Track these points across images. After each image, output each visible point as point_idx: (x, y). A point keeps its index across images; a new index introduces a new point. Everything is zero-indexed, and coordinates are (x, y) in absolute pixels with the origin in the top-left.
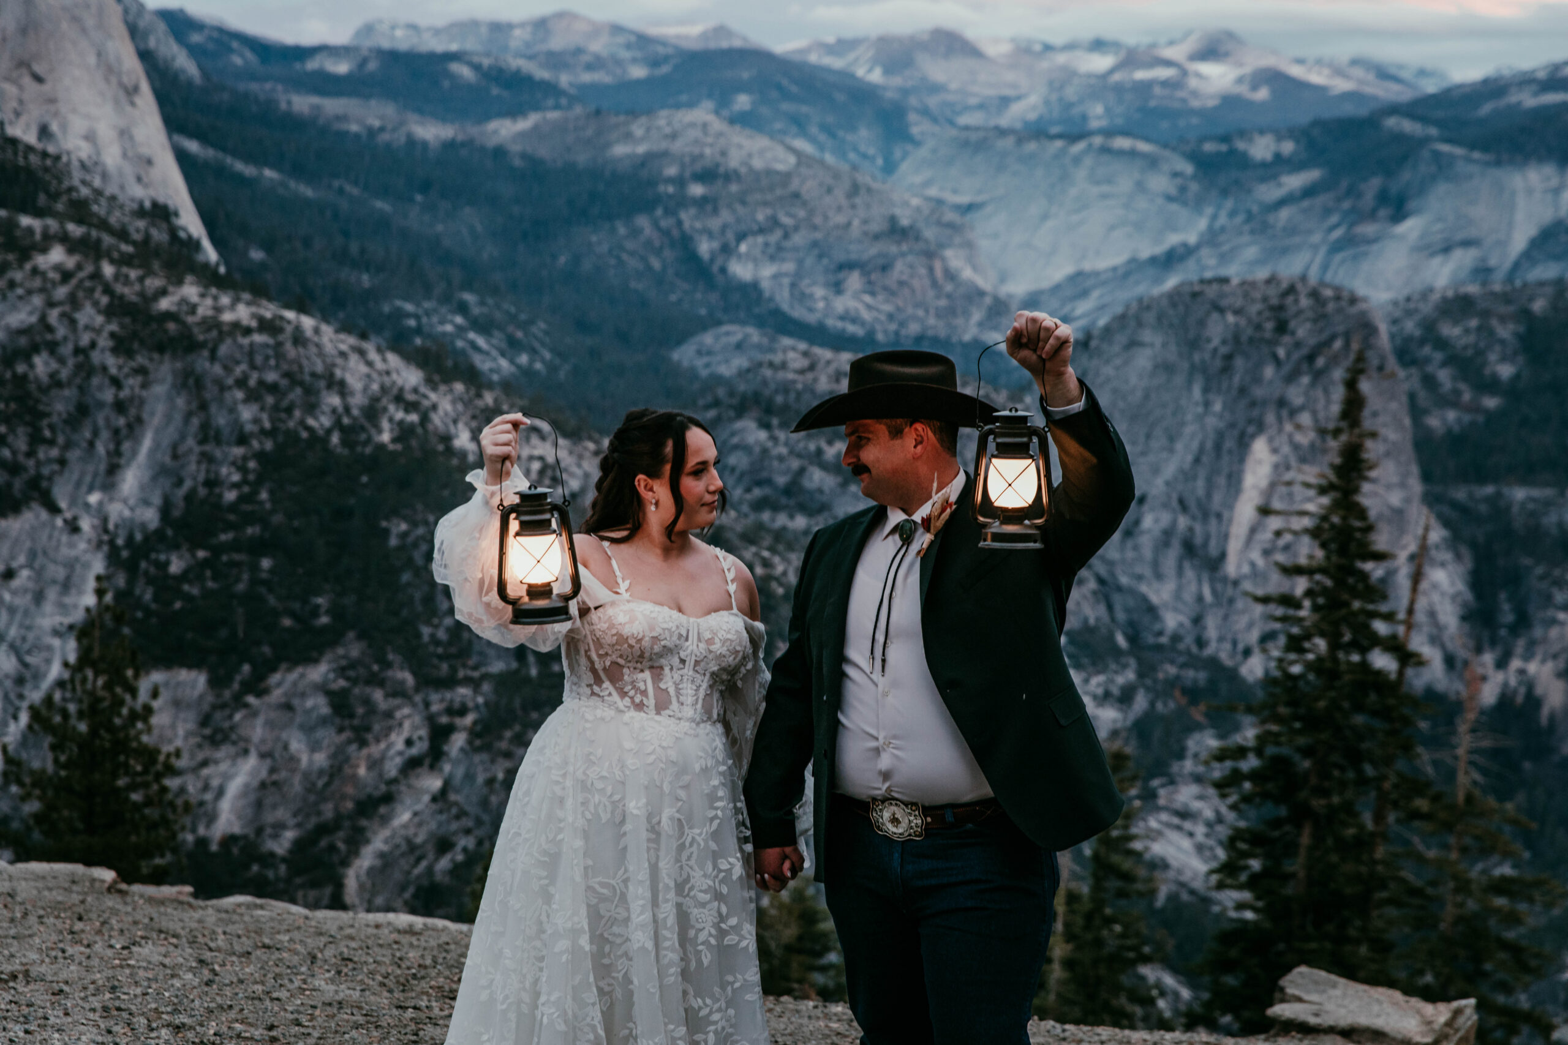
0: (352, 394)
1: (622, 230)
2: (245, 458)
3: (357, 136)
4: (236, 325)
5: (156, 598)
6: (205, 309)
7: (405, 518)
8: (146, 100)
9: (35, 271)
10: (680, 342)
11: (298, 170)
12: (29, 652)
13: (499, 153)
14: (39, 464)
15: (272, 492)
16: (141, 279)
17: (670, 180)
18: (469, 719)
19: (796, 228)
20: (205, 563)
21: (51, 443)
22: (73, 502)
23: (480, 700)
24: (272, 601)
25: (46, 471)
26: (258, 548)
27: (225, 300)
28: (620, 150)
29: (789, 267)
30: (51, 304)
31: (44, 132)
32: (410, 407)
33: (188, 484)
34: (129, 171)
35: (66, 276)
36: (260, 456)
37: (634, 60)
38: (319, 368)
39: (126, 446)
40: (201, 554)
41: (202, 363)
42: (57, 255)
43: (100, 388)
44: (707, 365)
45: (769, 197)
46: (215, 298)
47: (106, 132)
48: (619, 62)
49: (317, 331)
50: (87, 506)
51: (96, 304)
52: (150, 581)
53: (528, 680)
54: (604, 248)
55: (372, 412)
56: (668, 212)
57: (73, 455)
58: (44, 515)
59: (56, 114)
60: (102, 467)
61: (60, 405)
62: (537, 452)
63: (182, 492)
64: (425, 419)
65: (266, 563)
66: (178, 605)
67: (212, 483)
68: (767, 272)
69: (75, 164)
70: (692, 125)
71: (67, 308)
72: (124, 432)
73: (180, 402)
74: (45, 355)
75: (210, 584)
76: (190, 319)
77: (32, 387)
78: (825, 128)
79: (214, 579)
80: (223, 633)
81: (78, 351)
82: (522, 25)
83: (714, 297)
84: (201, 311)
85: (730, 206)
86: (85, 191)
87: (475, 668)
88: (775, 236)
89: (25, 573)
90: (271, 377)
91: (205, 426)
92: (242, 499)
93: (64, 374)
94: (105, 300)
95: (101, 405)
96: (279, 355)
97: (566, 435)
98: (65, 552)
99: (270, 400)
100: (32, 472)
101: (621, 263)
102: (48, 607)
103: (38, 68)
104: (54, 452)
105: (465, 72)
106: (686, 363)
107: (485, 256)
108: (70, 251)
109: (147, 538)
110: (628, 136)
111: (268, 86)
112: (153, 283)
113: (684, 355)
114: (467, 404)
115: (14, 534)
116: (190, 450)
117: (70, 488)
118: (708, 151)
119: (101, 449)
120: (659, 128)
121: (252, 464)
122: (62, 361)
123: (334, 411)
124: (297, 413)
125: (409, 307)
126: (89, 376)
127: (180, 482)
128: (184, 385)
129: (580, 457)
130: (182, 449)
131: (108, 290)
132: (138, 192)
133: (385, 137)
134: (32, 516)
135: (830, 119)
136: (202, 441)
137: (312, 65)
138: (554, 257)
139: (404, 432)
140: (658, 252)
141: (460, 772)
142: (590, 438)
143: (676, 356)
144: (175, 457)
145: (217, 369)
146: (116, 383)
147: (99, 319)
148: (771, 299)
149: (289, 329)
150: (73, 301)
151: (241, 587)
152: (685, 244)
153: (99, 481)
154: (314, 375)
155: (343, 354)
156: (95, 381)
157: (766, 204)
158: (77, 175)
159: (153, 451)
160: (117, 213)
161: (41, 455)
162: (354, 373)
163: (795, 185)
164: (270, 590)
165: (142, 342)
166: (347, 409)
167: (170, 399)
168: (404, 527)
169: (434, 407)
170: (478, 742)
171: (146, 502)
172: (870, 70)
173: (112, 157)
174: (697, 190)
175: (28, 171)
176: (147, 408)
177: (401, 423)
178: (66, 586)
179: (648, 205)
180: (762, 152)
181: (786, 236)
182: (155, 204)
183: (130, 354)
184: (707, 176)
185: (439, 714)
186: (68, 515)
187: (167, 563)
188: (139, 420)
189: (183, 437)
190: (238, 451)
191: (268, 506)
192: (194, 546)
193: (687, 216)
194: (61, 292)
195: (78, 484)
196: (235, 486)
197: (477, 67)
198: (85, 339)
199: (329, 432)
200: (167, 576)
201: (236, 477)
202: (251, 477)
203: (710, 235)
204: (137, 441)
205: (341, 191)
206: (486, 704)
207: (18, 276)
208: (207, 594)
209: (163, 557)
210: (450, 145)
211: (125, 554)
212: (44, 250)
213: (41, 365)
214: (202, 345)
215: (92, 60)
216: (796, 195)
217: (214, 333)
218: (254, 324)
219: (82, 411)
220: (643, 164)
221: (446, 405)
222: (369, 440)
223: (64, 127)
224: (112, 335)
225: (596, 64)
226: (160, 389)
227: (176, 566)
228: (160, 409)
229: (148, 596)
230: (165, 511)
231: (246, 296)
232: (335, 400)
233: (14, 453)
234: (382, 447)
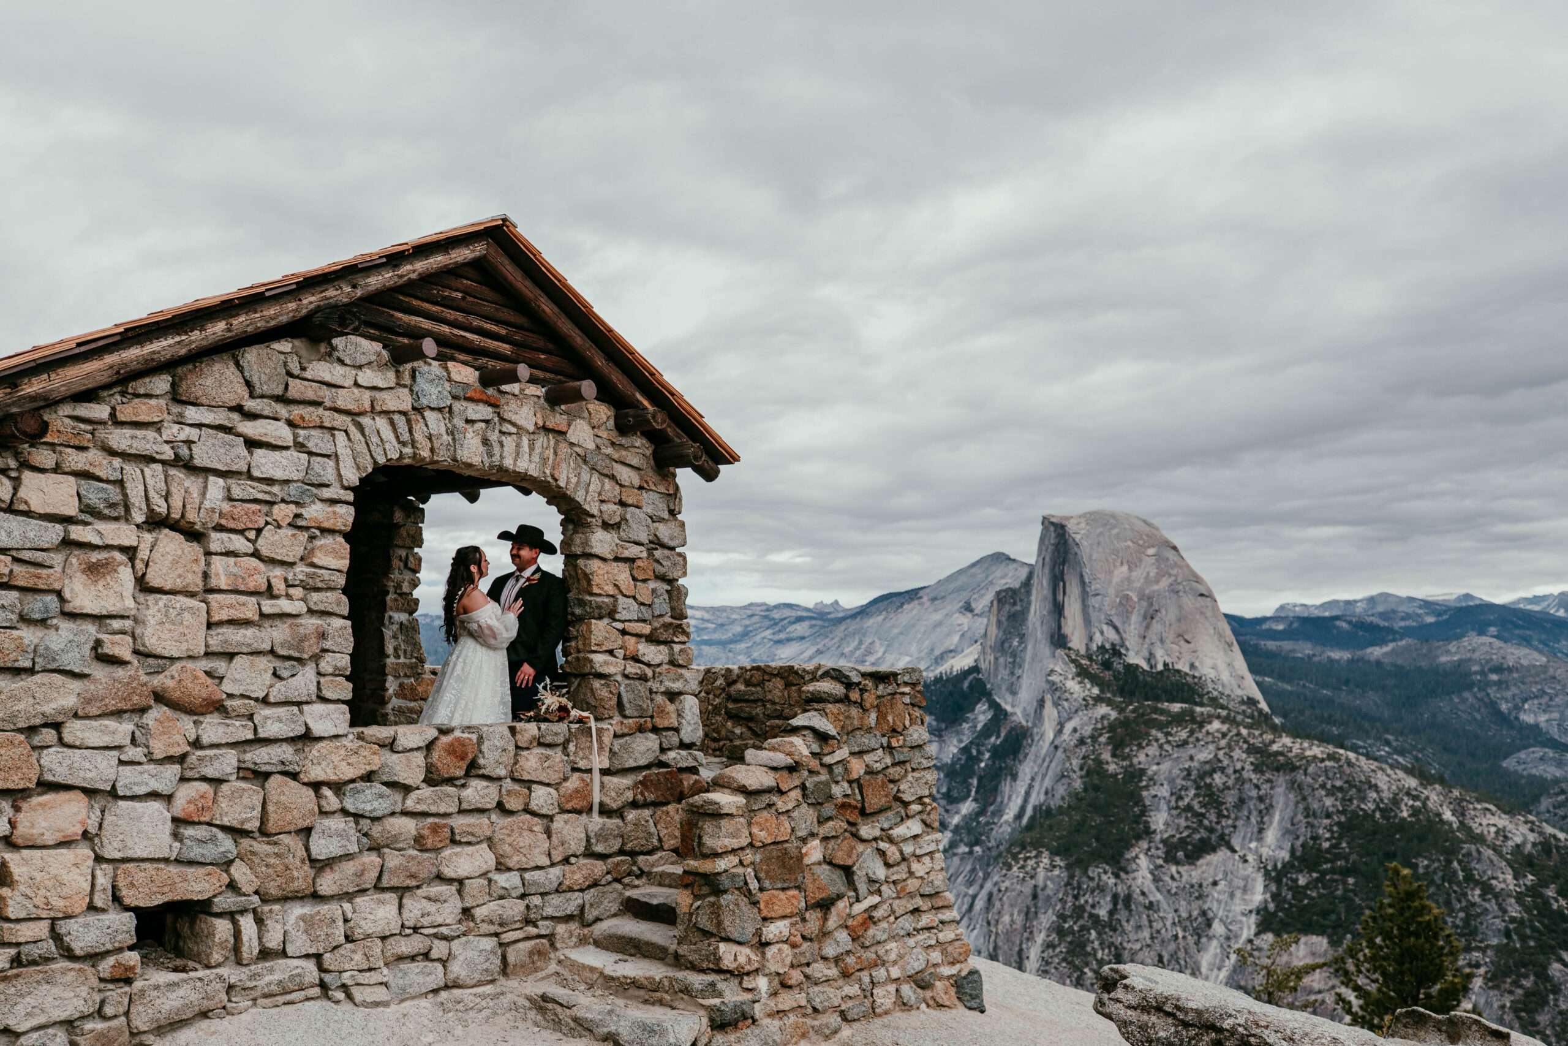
0: (1382, 791)
1: (1456, 700)
2: (1331, 825)
3: (1302, 659)
4: (1315, 757)
5: (1294, 898)
6: (1296, 749)
7: (1426, 858)
8: (1236, 648)
9: (1208, 733)
10: (1506, 757)
11: (1281, 677)
12: (1230, 923)
13: (1378, 663)
14: (1223, 827)
15: (1348, 843)
16: (1261, 735)
17: (1476, 673)
18: (1482, 970)
19: (1556, 695)
20: (1317, 880)
21: (1228, 817)
22: (1242, 848)
23: (1488, 960)
24: (1357, 900)
25: (1227, 831)
26: (1346, 872)
27: (1306, 745)
28: (1443, 659)
29: (1556, 715)
30: (1219, 749)
31: (1192, 666)
32: (1415, 798)
33: (1302, 839)
34: (1234, 682)
35: (1224, 735)
36: (1339, 824)
37: (1427, 614)
38: (1363, 779)
39: (1266, 819)
40: (1315, 875)
41: (1300, 777)
42: (1216, 725)
43: (1250, 790)
44: (1524, 769)
45: (1537, 679)
46: (1301, 744)
47: (1221, 665)
48: (1419, 615)
49: (1357, 760)
50: (1250, 849)
51: (1241, 748)
52: (1290, 889)
53: (1516, 950)
54: (1447, 709)
55: (1396, 801)
56: (1480, 689)
57: (1240, 823)
58: (1229, 853)
59: (1197, 658)
60: (1256, 830)
61: (1230, 798)
62: (1491, 822)
63: (1299, 843)
64: (1424, 804)
65: (1351, 880)
66: (1306, 902)
67: (1315, 838)
68: (1542, 718)
69: (1209, 680)
70: (1482, 644)
71: (1227, 750)
72: (1264, 812)
73: (1291, 796)
74: (1219, 774)
75: (1321, 891)
76: (1290, 755)
77: (1215, 789)
78: (1541, 642)
79: (1324, 888)
80: (1333, 917)
81: (1235, 772)
82: (1361, 601)
83: (1513, 733)
84: (1294, 750)
85: (1515, 685)
86: (1215, 693)
87: (1481, 942)
88: (1545, 699)
89: (1223, 883)
90: (1338, 783)
91: (1307, 809)
92: (1332, 846)
93: (1230, 783)
94: (1245, 746)
95: (1251, 798)
96: (1342, 773)
97: (1505, 813)
98: (1242, 872)
99: (1340, 795)
100: (1220, 832)
101: (1458, 717)
102: (1237, 900)
103: (1186, 637)
104: (1230, 822)
105: (1344, 625)
106: (1512, 769)
107: (1386, 715)
108: (1223, 722)
109: (1284, 865)
110: (1448, 652)
111: (1248, 637)
112: (1268, 737)
113: (1509, 763)
114: (1446, 796)
115: (1215, 863)
116: (1300, 821)
117: (1240, 840)
118: (1494, 657)
119: (1253, 820)
120: (1464, 647)
121: (1335, 828)
122: (1228, 776)
123: (1375, 800)
124: (1355, 802)
125: (1360, 743)
126: (1243, 783)
127: (1298, 838)
128: (1292, 788)
129: (1517, 825)
130: (1295, 821)
131: (1245, 742)
132: (1239, 692)
133: (1316, 659)
134: (1223, 854)
135: (1544, 637)
136: (1307, 816)
137: (1265, 627)
138: (1422, 715)
139: (1415, 812)
140: (1478, 710)
141: (1482, 1001)
142: (1520, 814)
143: (1504, 764)
144: (1293, 824)
145: (1309, 780)
146: (1257, 787)
147: (1244, 756)
148: (1547, 733)
149: (1343, 758)
150: (1230, 747)
151: (1339, 893)
152: (1493, 705)
153: (1254, 837)
154: (1361, 782)
155: (1373, 771)
156: (1247, 786)
157: (1536, 683)
158: (1210, 686)
159: (1282, 820)
160: (1232, 703)
161: (1224, 824)
162: (1381, 780)
163: (1551, 672)
164: (1356, 895)
165: (1268, 767)
166: (1382, 800)
167: (1286, 795)
168: (1426, 862)
169: (1427, 798)
170: (1490, 984)
171: (1281, 848)
172: (1557, 610)
173: (1225, 677)
174: (1494, 677)
175: (1188, 685)
176: (1274, 800)
177: (1412, 806)
178: (1245, 890)
179: (1469, 686)
180: (1525, 656)
181: (1551, 699)
182: (1249, 698)
183: (1262, 773)
184: (1498, 669)
185: (1463, 967)
186: (1241, 854)
187: (1297, 880)
188: (1271, 806)
189: (1295, 815)
190: (1327, 822)
191: (1347, 850)
192: (1310, 871)
193: (1492, 691)
194: (1223, 743)
195: (1244, 838)
196: (1327, 839)
197: (1350, 622)
198: (1238, 766)
199: (1374, 811)
200: (1298, 886)
201: (1328, 835)
202: (1336, 835)
203: (1507, 701)
204: (1272, 817)
205: (1304, 686)
206: (1491, 962)
207: (1200, 736)
208: (1321, 896)
209: (1294, 876)
210: (1351, 661)
211: (1273, 874)
212: (1210, 723)
213: (1218, 779)
214: (1299, 767)
215: (1212, 631)
216: (1554, 678)
217: (1304, 761)
218: (1325, 756)
219: (1242, 801)
220: (1459, 665)
221: (1434, 797)
222: (1396, 816)
223: (1201, 663)
224: (1252, 763)
225: (1407, 617)
226: (1280, 790)
227: (1302, 881)
228: (1282, 800)
229: (1289, 896)
230: (1293, 851)
231: (1316, 742)
232: (1374, 795)
233: (1211, 822)
234: (1404, 819)
